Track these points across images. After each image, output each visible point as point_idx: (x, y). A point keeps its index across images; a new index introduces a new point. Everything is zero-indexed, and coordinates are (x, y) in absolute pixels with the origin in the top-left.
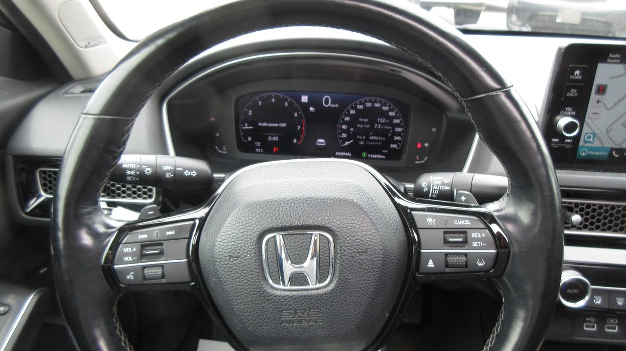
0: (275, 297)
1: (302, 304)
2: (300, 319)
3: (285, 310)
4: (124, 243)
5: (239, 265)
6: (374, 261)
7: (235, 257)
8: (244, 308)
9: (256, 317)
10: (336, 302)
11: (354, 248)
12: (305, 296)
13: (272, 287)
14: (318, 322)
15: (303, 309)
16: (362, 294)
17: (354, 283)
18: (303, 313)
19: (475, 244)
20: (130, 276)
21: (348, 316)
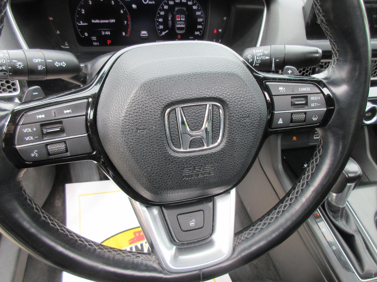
0: (178, 159)
1: (200, 161)
2: (197, 173)
3: (186, 168)
4: (22, 125)
5: (145, 136)
6: (254, 124)
7: (142, 129)
8: (151, 170)
9: (162, 176)
10: (225, 157)
11: (240, 114)
12: (202, 155)
13: (174, 151)
14: (211, 174)
15: (200, 166)
16: (244, 149)
17: (239, 142)
18: (200, 169)
19: (313, 105)
20: (34, 154)
21: (233, 166)
